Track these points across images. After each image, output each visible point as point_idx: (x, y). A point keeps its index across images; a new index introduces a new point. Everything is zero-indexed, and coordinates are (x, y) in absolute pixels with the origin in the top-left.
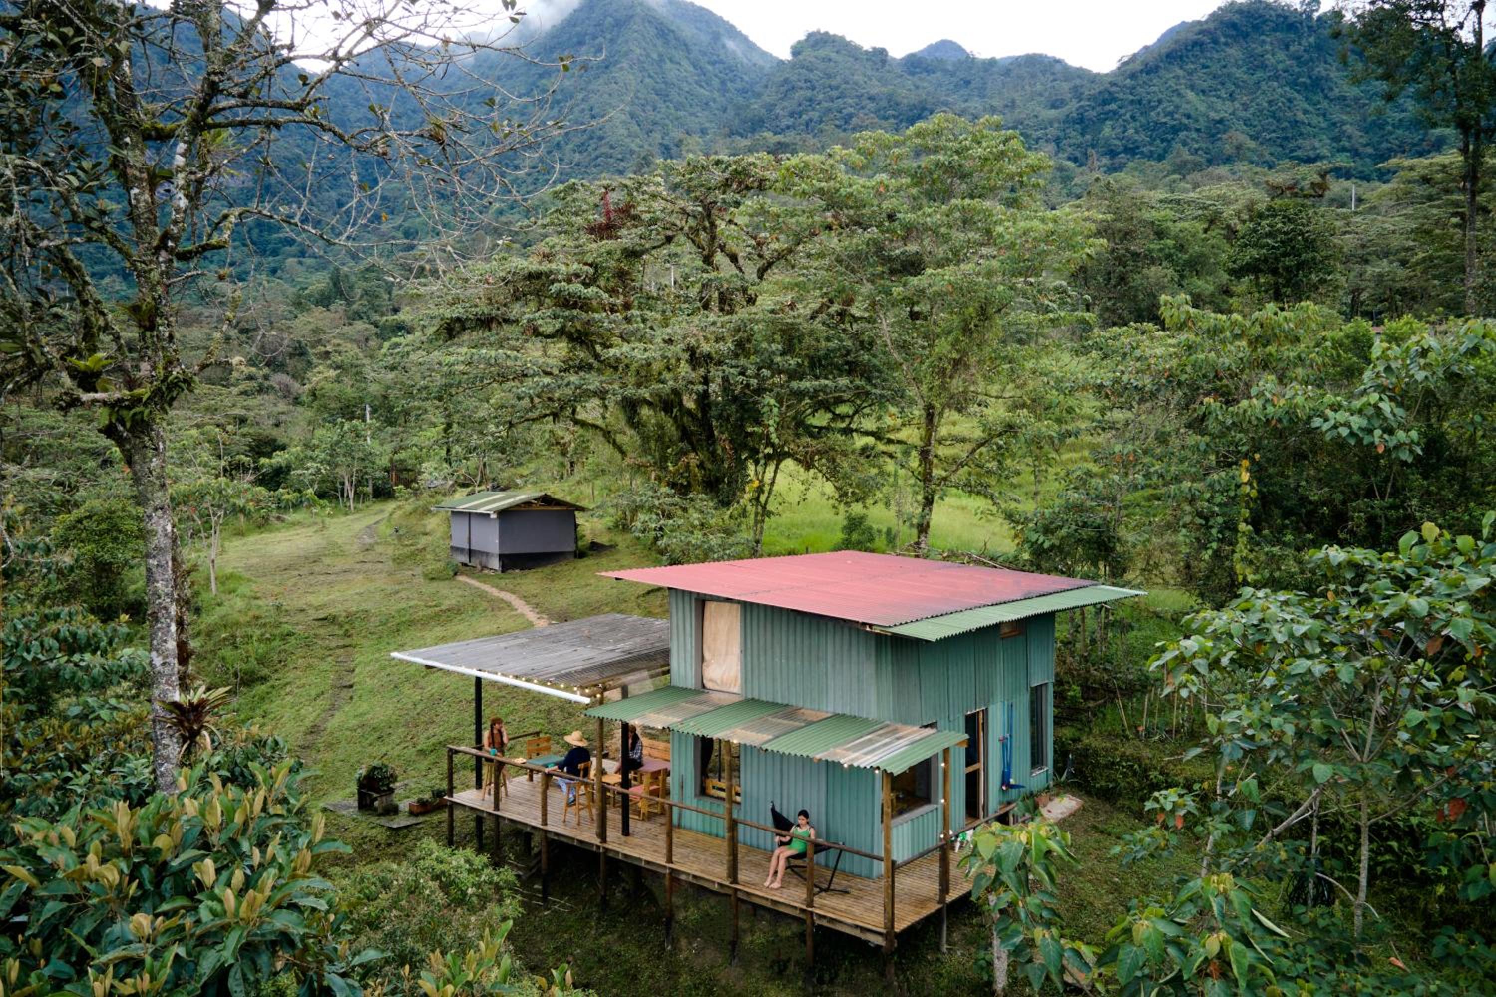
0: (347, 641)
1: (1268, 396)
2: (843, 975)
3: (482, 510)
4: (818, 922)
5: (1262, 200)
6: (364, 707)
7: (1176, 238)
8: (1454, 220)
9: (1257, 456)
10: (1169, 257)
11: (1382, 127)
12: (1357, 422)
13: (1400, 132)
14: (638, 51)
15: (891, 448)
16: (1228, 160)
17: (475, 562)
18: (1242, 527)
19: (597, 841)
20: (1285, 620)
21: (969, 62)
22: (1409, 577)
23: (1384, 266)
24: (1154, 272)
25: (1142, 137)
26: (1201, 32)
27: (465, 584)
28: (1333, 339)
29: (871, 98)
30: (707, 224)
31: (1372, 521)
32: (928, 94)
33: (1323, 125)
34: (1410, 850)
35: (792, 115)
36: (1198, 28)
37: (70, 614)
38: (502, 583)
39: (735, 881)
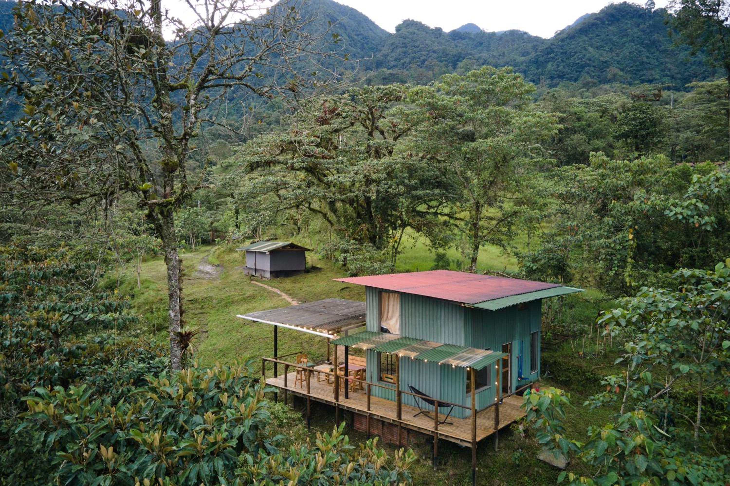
0: (203, 311)
1: (643, 199)
2: (450, 461)
3: (262, 250)
4: (440, 437)
5: (630, 103)
6: (215, 341)
7: (586, 121)
8: (723, 111)
9: (636, 227)
10: (583, 130)
11: (685, 65)
12: (687, 212)
13: (694, 67)
14: (322, 30)
15: (457, 222)
16: (608, 81)
17: (258, 275)
18: (629, 260)
19: (334, 401)
20: (664, 301)
21: (482, 34)
22: (720, 282)
23: (688, 134)
24: (576, 137)
25: (566, 70)
26: (596, 19)
27: (256, 285)
28: (673, 173)
29: (434, 52)
30: (370, 117)
31: (692, 258)
32: (462, 49)
33: (657, 64)
34: (710, 409)
35: (396, 60)
36: (594, 17)
37: (107, 296)
38: (273, 284)
39: (400, 418)
